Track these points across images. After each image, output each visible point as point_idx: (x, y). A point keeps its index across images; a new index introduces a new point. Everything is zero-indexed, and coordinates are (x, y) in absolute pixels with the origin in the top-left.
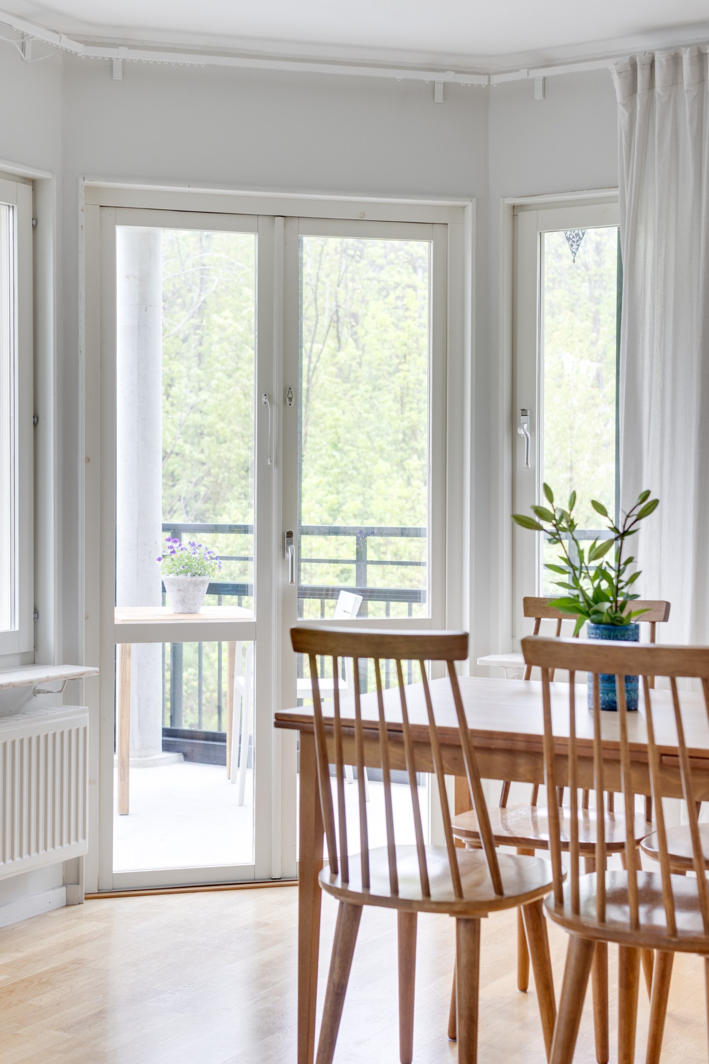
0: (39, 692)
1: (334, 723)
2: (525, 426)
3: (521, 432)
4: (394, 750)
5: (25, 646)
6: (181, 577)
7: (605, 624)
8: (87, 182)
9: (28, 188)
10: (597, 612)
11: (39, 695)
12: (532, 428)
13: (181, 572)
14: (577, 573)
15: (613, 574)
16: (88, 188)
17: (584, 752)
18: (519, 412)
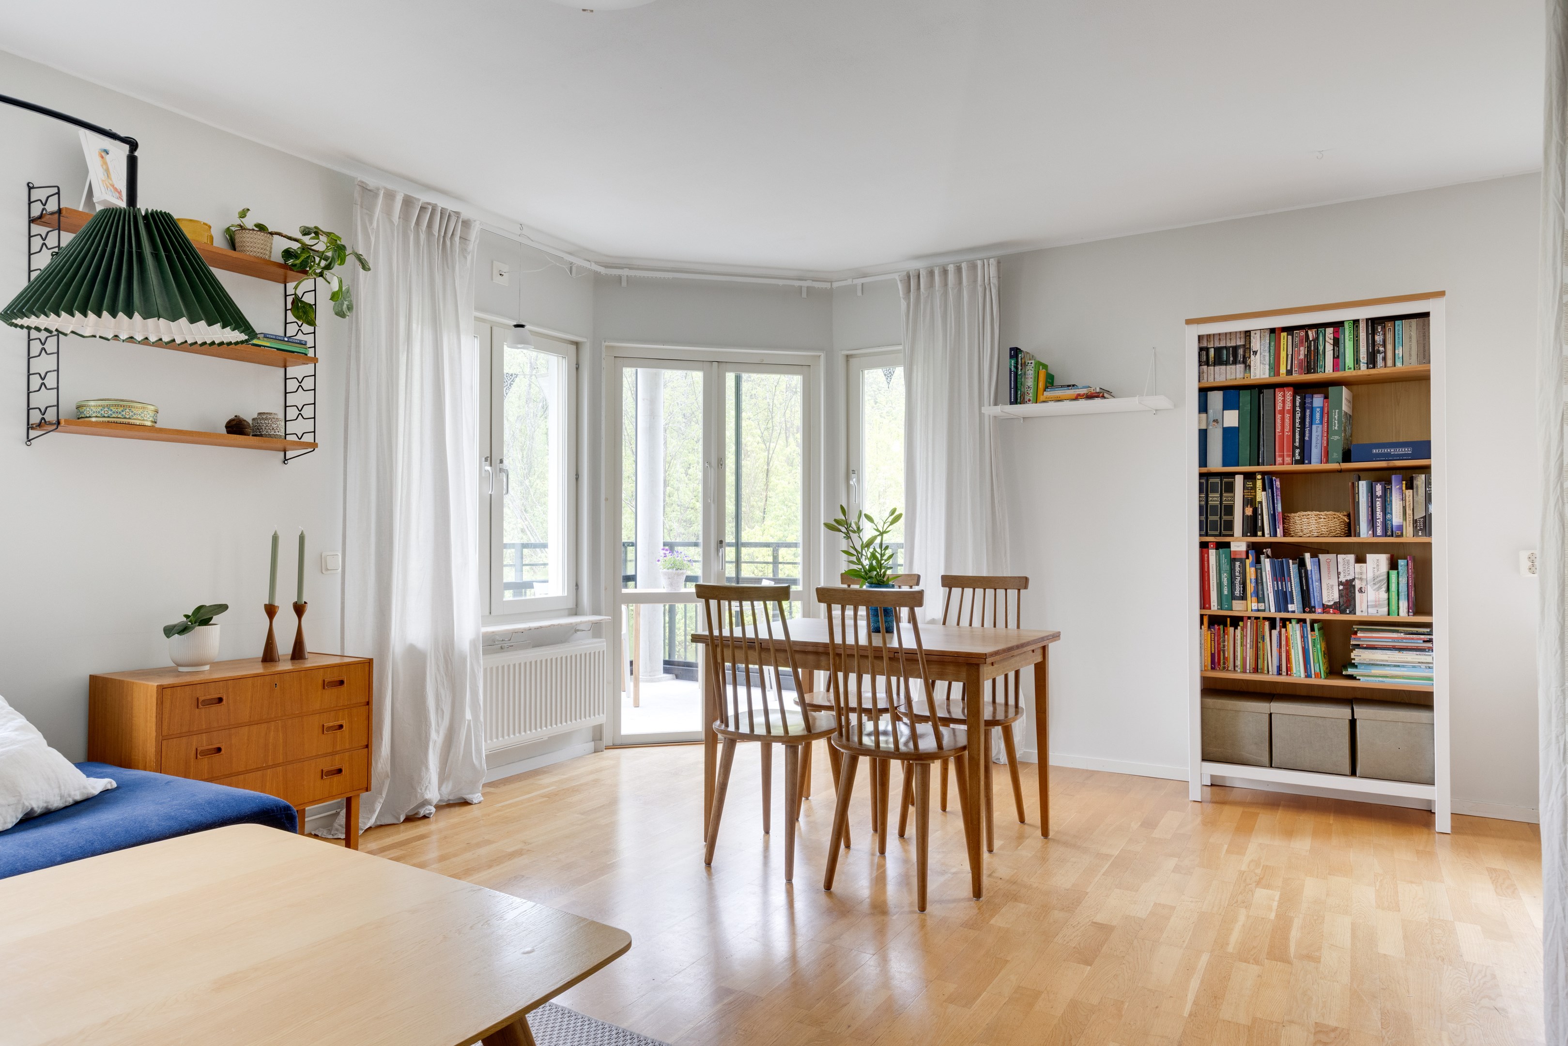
0: (578, 630)
1: (719, 639)
2: (854, 479)
3: (851, 483)
4: (750, 652)
5: (571, 604)
6: (670, 570)
7: (875, 584)
8: (607, 344)
9: (574, 347)
10: (871, 577)
11: (578, 632)
12: (858, 481)
13: (670, 568)
14: (860, 555)
15: (879, 556)
16: (607, 347)
17: (849, 652)
18: (851, 472)
